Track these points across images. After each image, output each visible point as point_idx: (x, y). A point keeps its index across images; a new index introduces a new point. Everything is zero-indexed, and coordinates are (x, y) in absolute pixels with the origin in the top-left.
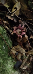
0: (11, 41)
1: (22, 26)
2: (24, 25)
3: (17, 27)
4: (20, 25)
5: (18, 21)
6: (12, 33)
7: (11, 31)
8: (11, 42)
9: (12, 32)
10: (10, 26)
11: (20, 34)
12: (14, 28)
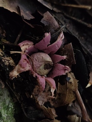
0: (8, 101)
1: (53, 40)
2: (62, 35)
3: (35, 42)
4: (48, 35)
5: (38, 17)
6: (15, 74)
7: (8, 61)
8: (8, 108)
9: (12, 68)
10: (6, 38)
11: (46, 71)
12: (23, 48)
